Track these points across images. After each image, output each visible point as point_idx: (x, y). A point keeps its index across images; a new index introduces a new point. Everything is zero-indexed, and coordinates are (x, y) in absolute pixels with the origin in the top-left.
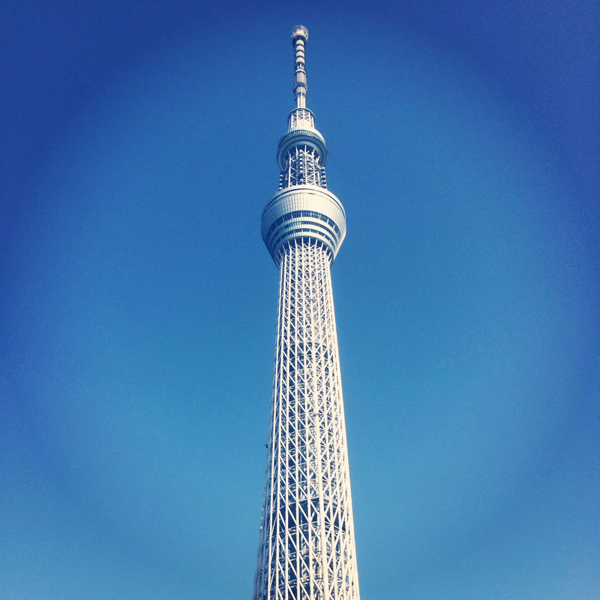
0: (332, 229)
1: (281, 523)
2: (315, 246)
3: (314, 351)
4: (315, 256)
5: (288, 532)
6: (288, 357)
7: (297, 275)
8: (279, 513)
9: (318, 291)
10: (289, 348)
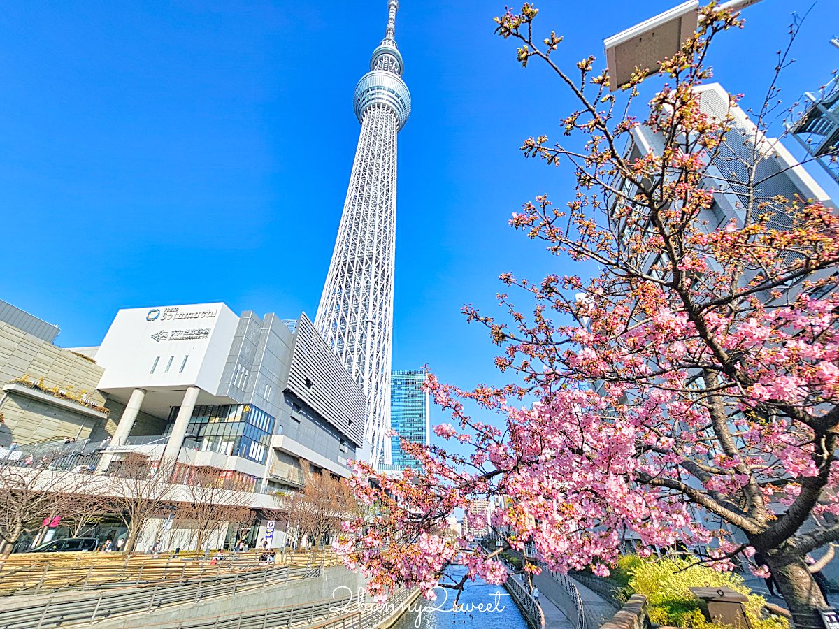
0: (402, 106)
1: (342, 269)
2: (389, 112)
3: (381, 169)
4: (389, 117)
5: (346, 275)
6: (362, 170)
7: (375, 124)
8: (342, 264)
9: (388, 136)
10: (363, 165)
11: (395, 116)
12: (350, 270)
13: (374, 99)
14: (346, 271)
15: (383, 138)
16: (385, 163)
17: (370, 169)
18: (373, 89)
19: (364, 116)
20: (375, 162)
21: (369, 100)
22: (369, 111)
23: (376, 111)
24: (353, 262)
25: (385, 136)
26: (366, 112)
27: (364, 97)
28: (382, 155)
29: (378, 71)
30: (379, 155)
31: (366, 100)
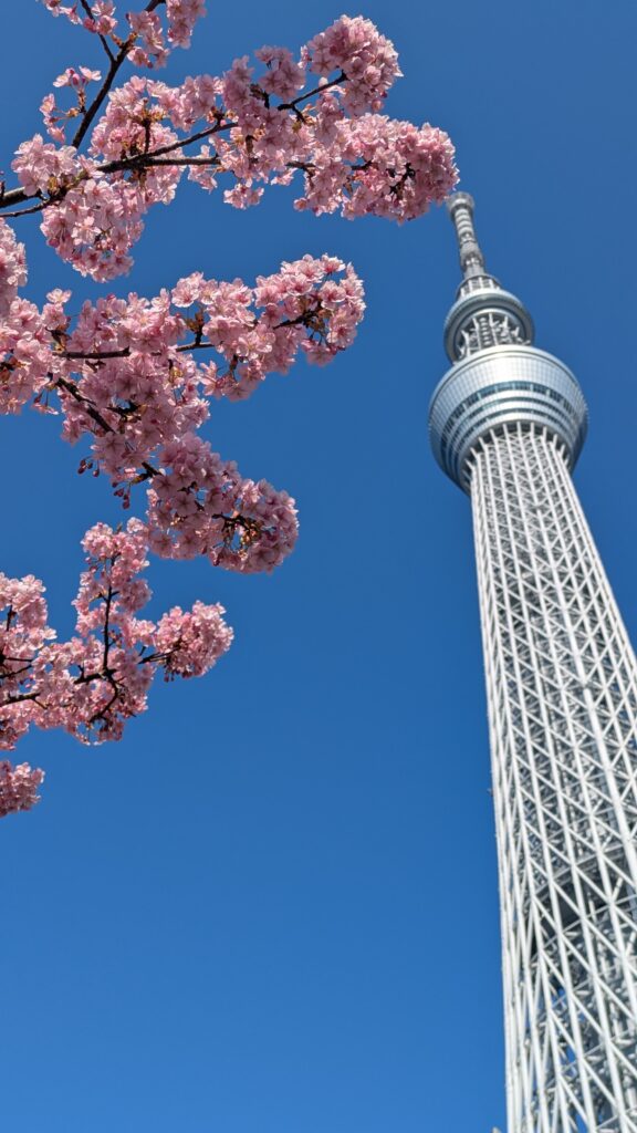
0: (559, 406)
1: (544, 922)
2: (531, 434)
3: (559, 586)
4: (535, 448)
5: (563, 939)
6: (507, 607)
7: (503, 481)
8: (536, 903)
9: (548, 495)
10: (507, 592)
11: (549, 438)
12: (569, 918)
14: (556, 923)
16: (564, 563)
17: (531, 596)
18: (472, 399)
19: (469, 471)
22: (478, 456)
23: (497, 446)
26: (472, 459)
27: (455, 428)
28: (548, 546)
29: (470, 357)
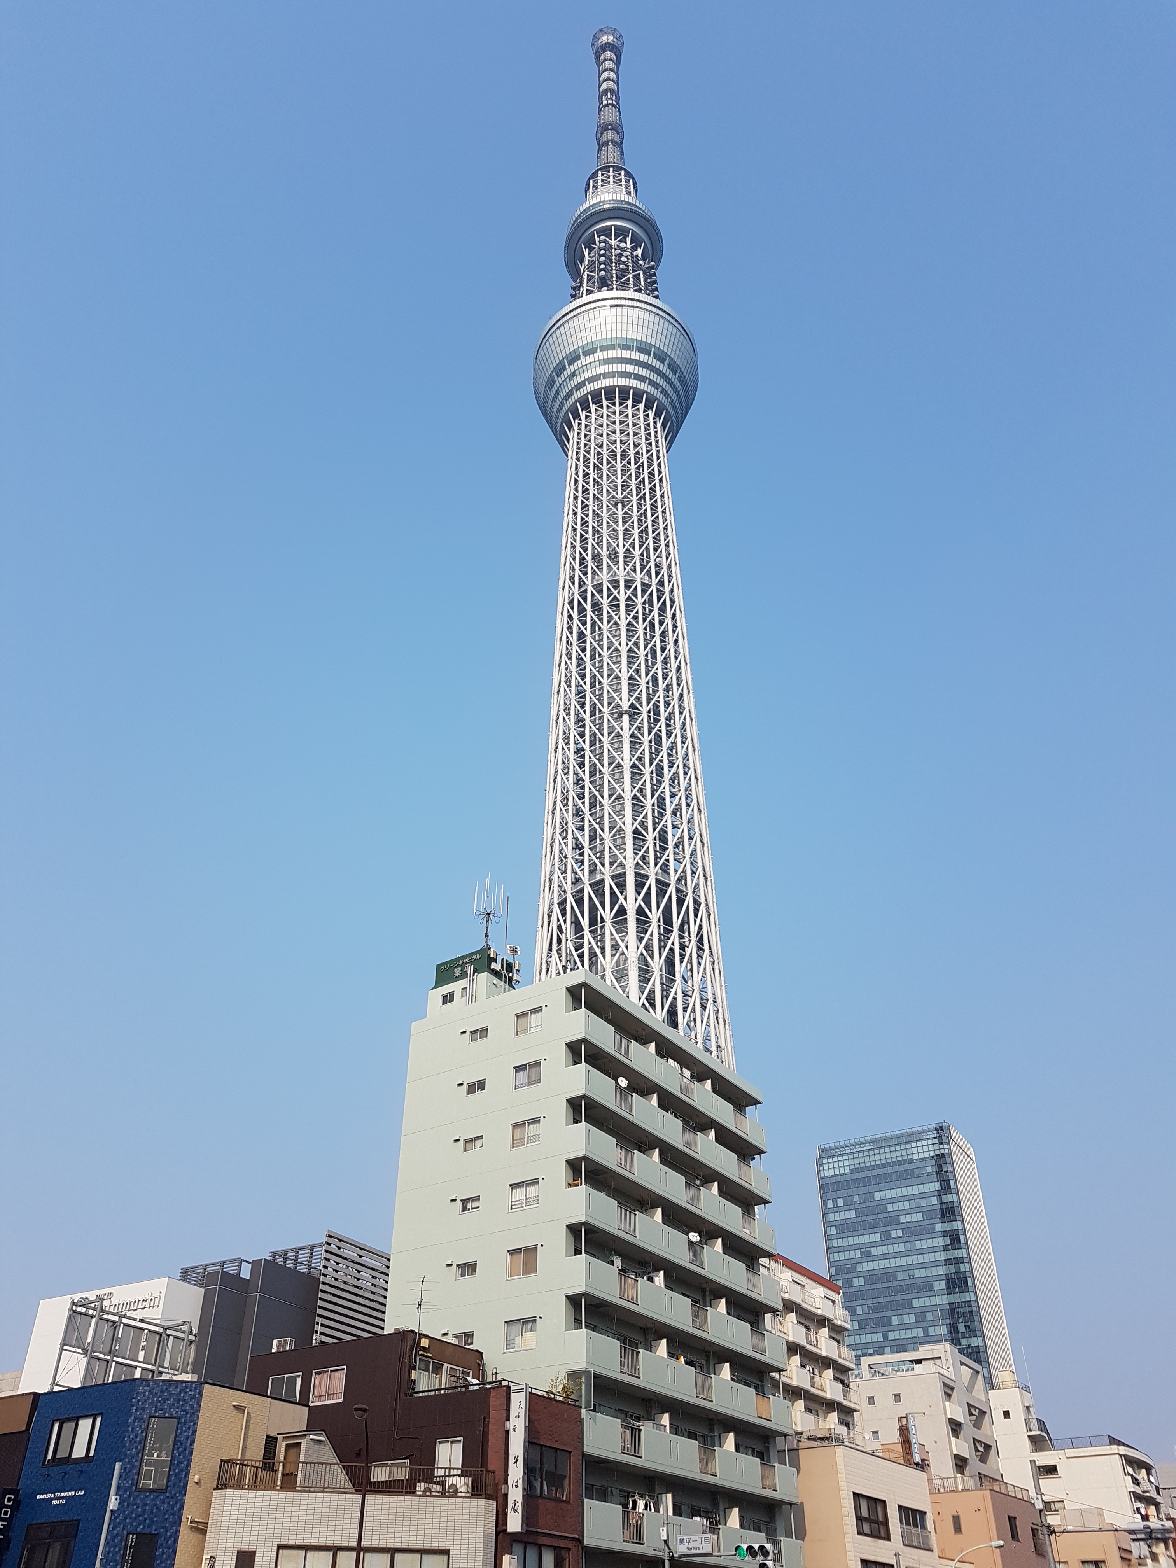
7: (593, 462)
8: (556, 911)
10: (577, 598)
13: (582, 385)
15: (620, 496)
20: (604, 577)
21: (570, 393)
23: (593, 416)
24: (580, 902)
25: (625, 486)
27: (555, 386)
28: (622, 548)
30: (613, 556)
31: (562, 396)
